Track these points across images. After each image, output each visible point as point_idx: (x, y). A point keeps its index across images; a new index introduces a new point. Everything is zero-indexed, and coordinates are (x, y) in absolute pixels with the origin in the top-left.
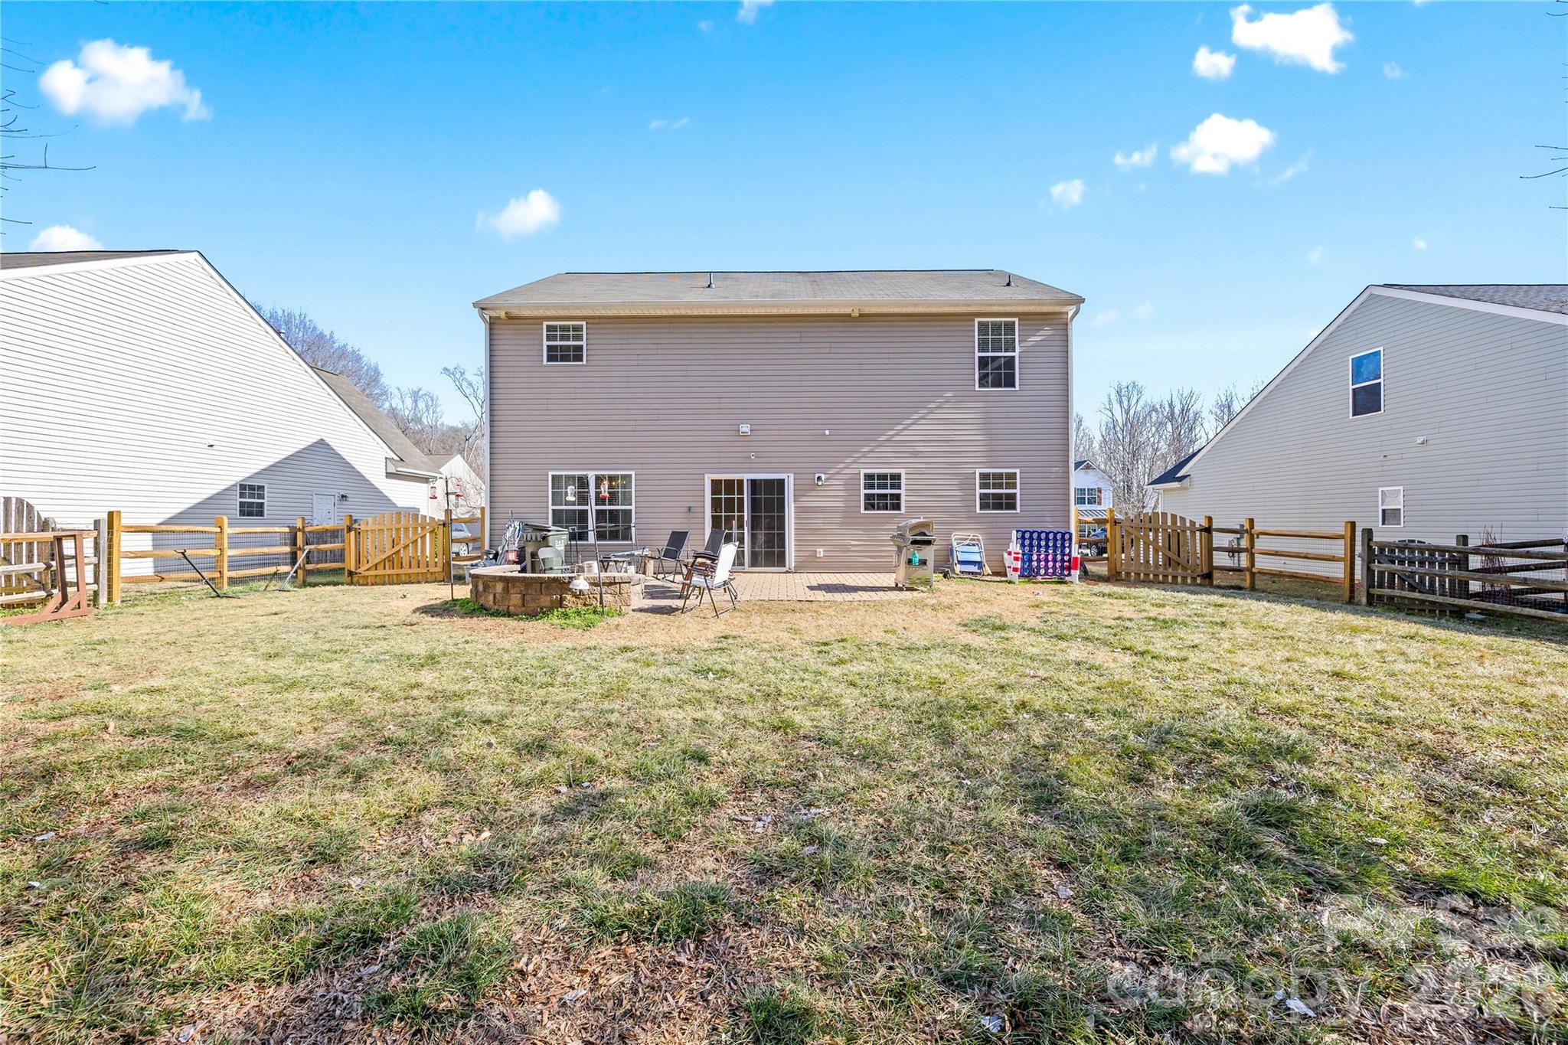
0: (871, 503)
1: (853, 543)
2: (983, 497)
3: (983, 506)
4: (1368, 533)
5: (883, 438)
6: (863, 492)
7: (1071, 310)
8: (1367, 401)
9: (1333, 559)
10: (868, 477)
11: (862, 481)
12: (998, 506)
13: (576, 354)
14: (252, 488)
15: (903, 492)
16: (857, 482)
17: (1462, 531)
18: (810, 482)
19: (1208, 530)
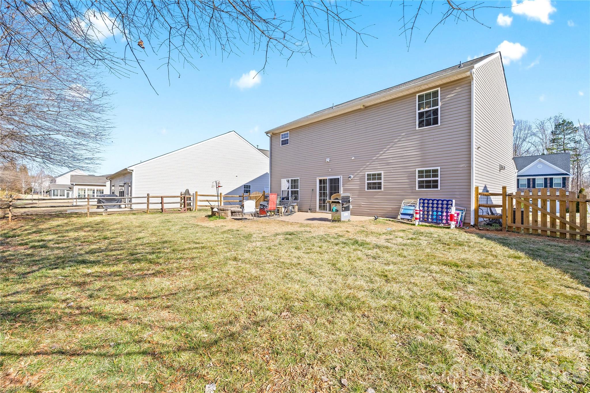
0: (370, 186)
1: (362, 203)
2: (420, 182)
3: (420, 187)
5: (375, 158)
6: (366, 182)
10: (368, 175)
11: (366, 177)
12: (428, 187)
13: (287, 142)
14: (247, 186)
15: (382, 181)
16: (363, 178)
18: (348, 178)
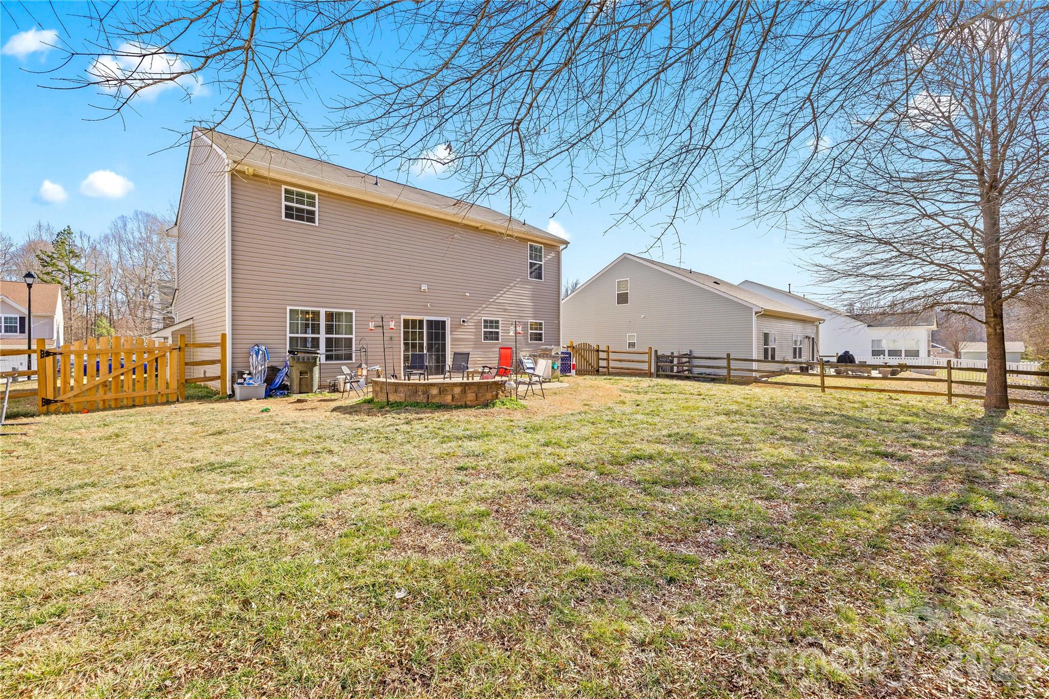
0: (486, 336)
1: (478, 359)
2: (531, 334)
3: (531, 339)
4: (656, 351)
5: (491, 300)
6: (483, 330)
7: (562, 247)
8: (623, 298)
9: (644, 362)
10: (486, 321)
11: (483, 324)
12: (536, 339)
13: (310, 217)
15: (500, 331)
16: (480, 324)
17: (672, 351)
18: (458, 323)
19: (598, 351)
